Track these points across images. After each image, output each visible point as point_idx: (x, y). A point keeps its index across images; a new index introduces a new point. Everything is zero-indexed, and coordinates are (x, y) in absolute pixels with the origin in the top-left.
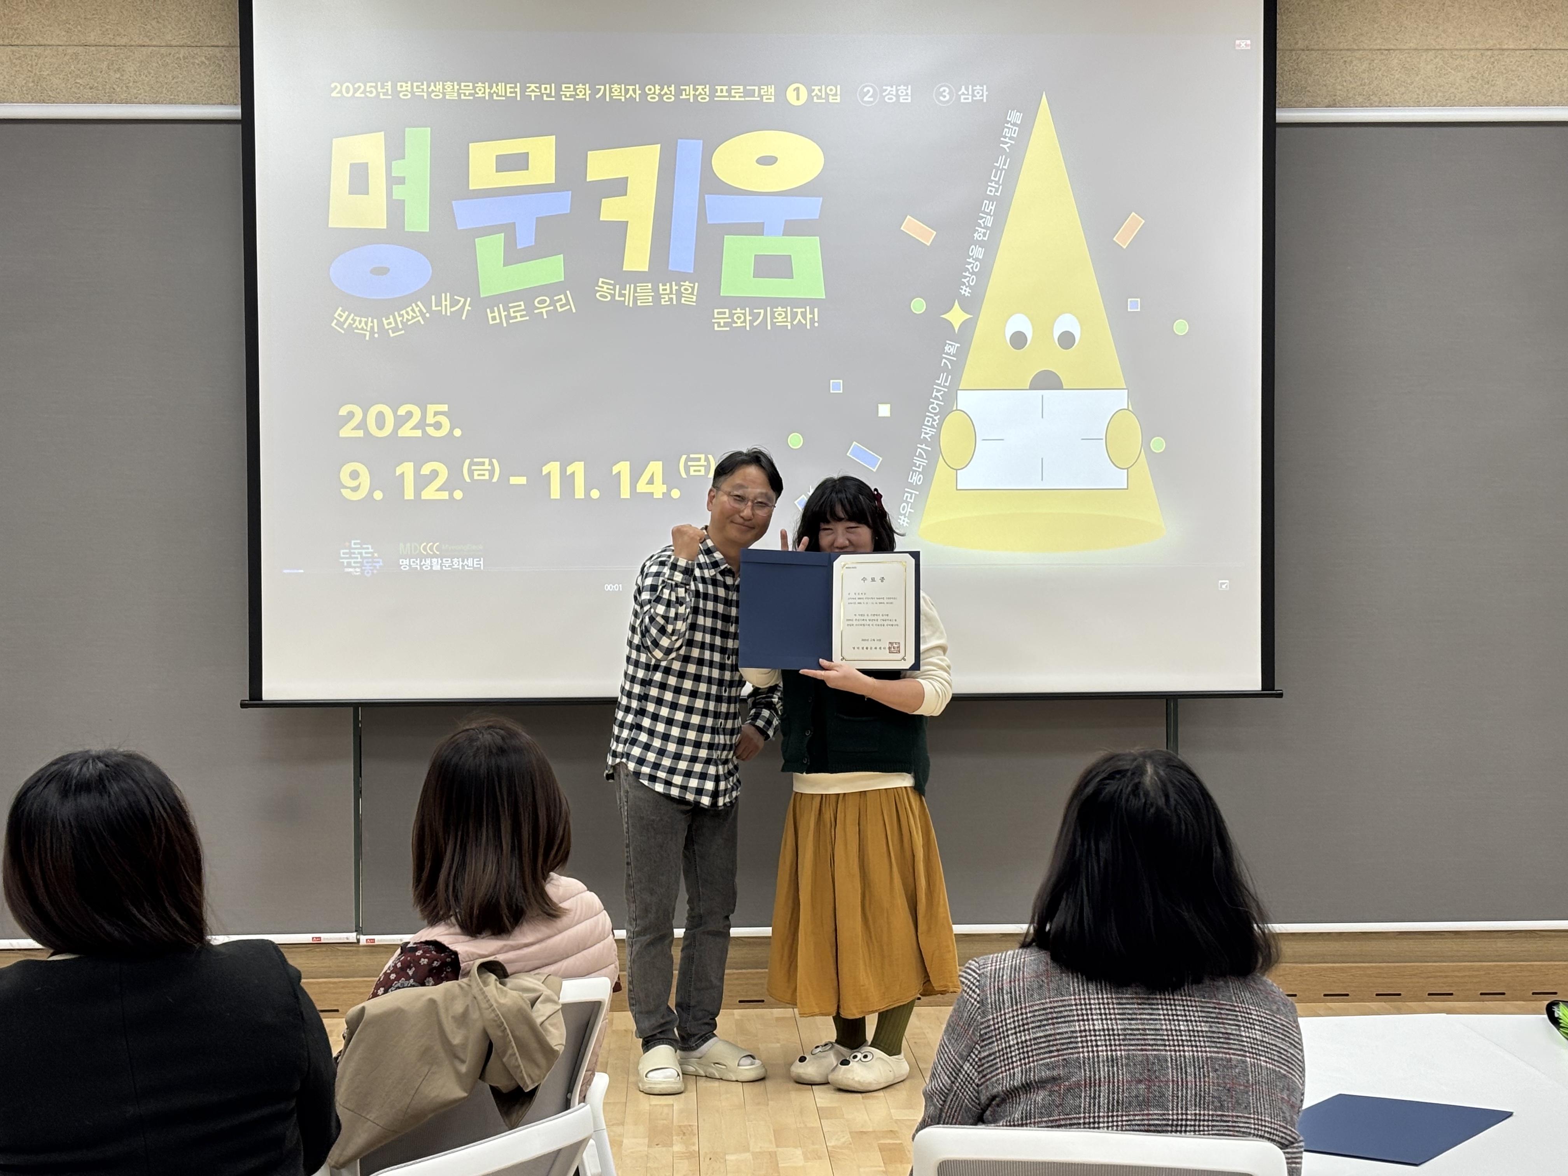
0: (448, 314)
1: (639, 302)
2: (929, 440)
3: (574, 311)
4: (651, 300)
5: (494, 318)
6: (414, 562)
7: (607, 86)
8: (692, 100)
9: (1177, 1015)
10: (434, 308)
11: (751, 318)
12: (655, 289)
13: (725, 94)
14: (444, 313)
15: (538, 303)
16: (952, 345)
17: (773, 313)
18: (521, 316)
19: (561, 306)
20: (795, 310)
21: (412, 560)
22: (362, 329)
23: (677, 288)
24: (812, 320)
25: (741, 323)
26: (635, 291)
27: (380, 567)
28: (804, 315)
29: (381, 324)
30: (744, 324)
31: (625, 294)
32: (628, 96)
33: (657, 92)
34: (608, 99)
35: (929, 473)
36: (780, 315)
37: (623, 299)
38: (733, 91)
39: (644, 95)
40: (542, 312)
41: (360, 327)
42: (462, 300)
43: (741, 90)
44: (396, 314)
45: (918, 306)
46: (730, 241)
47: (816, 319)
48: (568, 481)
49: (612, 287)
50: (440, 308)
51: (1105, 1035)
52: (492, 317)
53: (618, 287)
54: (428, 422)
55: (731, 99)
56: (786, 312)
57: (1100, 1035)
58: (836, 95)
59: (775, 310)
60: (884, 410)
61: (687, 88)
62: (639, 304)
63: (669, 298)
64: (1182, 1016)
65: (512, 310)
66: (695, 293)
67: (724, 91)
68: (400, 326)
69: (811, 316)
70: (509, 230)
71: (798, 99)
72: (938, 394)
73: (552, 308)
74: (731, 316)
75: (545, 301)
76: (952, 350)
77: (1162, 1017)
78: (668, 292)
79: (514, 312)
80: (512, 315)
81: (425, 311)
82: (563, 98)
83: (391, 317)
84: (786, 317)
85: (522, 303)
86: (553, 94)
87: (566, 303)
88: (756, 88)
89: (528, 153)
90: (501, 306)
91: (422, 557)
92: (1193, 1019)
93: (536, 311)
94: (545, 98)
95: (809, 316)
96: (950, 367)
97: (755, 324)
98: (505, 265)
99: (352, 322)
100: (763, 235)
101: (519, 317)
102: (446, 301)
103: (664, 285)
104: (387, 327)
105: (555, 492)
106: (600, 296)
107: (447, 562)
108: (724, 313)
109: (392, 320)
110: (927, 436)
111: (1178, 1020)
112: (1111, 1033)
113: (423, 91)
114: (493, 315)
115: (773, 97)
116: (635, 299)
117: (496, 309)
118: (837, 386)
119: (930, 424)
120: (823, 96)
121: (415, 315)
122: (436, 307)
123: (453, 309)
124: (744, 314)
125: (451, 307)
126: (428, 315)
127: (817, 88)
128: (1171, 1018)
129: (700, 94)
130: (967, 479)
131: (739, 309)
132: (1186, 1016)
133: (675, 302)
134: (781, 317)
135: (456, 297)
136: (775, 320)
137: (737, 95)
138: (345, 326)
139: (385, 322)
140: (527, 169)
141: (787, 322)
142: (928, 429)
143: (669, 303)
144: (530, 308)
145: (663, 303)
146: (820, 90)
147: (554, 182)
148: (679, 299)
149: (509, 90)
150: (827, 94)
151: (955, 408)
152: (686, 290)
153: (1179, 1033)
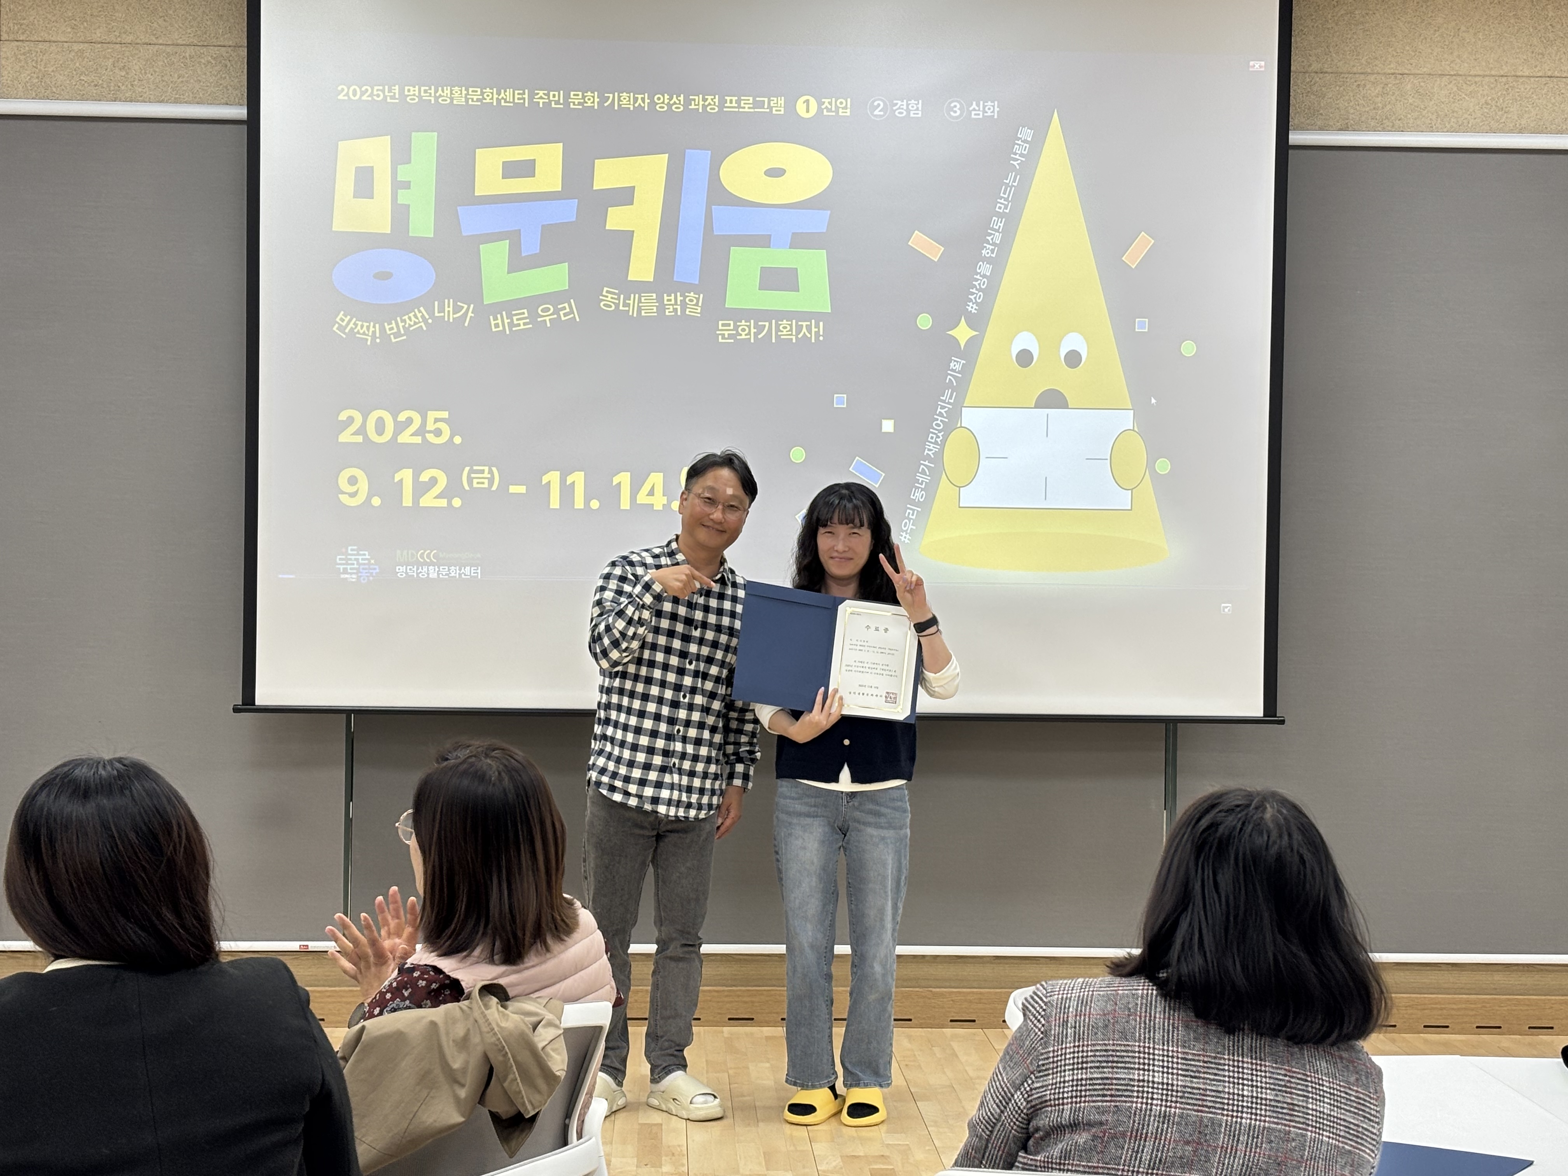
0: (451, 320)
1: (643, 312)
2: (933, 456)
3: (578, 320)
4: (655, 310)
5: (497, 326)
6: (410, 570)
7: (616, 94)
8: (701, 110)
9: (1243, 1079)
10: (437, 314)
11: (755, 330)
12: (660, 299)
13: (734, 104)
14: (447, 320)
15: (542, 311)
16: (957, 362)
17: (777, 326)
18: (525, 324)
19: (565, 315)
20: (800, 323)
21: (408, 568)
22: (364, 334)
23: (682, 298)
24: (817, 333)
25: (746, 335)
26: (640, 301)
27: (377, 574)
28: (809, 328)
29: (383, 330)
30: (748, 337)
31: (629, 304)
32: (636, 105)
33: (666, 101)
34: (616, 108)
35: (931, 489)
36: (785, 328)
37: (627, 308)
38: (742, 102)
39: (652, 104)
40: (545, 321)
41: (361, 331)
42: (466, 306)
43: (751, 101)
44: (399, 319)
45: (925, 322)
46: (737, 254)
47: (821, 333)
48: (567, 491)
49: (616, 297)
50: (442, 314)
51: (1163, 1089)
52: (495, 324)
53: (622, 296)
54: (428, 429)
55: (741, 110)
56: (791, 325)
57: (1158, 1089)
58: (846, 108)
59: (780, 322)
60: (888, 426)
61: (696, 98)
62: (643, 314)
63: (674, 309)
64: (1248, 1080)
65: (515, 318)
66: (700, 304)
67: (734, 102)
68: (403, 332)
69: (816, 329)
70: (514, 238)
71: (808, 111)
72: (943, 411)
73: (555, 316)
74: (736, 328)
75: (549, 309)
76: (957, 367)
77: (1227, 1079)
78: (673, 302)
79: (518, 320)
80: (515, 322)
81: (427, 317)
82: (572, 106)
83: (393, 322)
84: (791, 330)
85: (525, 311)
86: (561, 101)
87: (569, 311)
88: (766, 100)
89: (534, 160)
90: (504, 313)
91: (420, 564)
92: (1259, 1084)
93: (539, 319)
94: (553, 105)
95: (814, 330)
96: (955, 384)
97: (760, 336)
98: (508, 273)
99: (354, 326)
100: (769, 247)
101: (522, 324)
102: (449, 307)
103: (669, 295)
104: (389, 333)
105: (555, 502)
106: (604, 305)
107: (444, 570)
108: (729, 325)
109: (394, 325)
110: (930, 453)
111: (1243, 1085)
112: (1170, 1087)
113: (430, 96)
114: (496, 322)
115: (782, 109)
116: (640, 309)
117: (499, 316)
118: (840, 401)
119: (933, 441)
120: (833, 109)
121: (417, 321)
122: (439, 312)
123: (456, 316)
124: (749, 327)
125: (454, 314)
126: (430, 321)
127: (827, 101)
128: (1236, 1081)
129: (710, 104)
130: (970, 496)
131: (743, 321)
132: (1252, 1080)
133: (679, 313)
134: (786, 329)
135: (460, 304)
136: (779, 333)
137: (747, 106)
138: (347, 331)
139: (387, 327)
140: (534, 176)
141: (791, 335)
142: (932, 445)
143: (673, 314)
144: (533, 316)
145: (667, 314)
146: (830, 103)
147: (560, 189)
148: (683, 310)
149: (517, 96)
150: (837, 108)
151: (959, 425)
152: (691, 301)
153: (1240, 1098)
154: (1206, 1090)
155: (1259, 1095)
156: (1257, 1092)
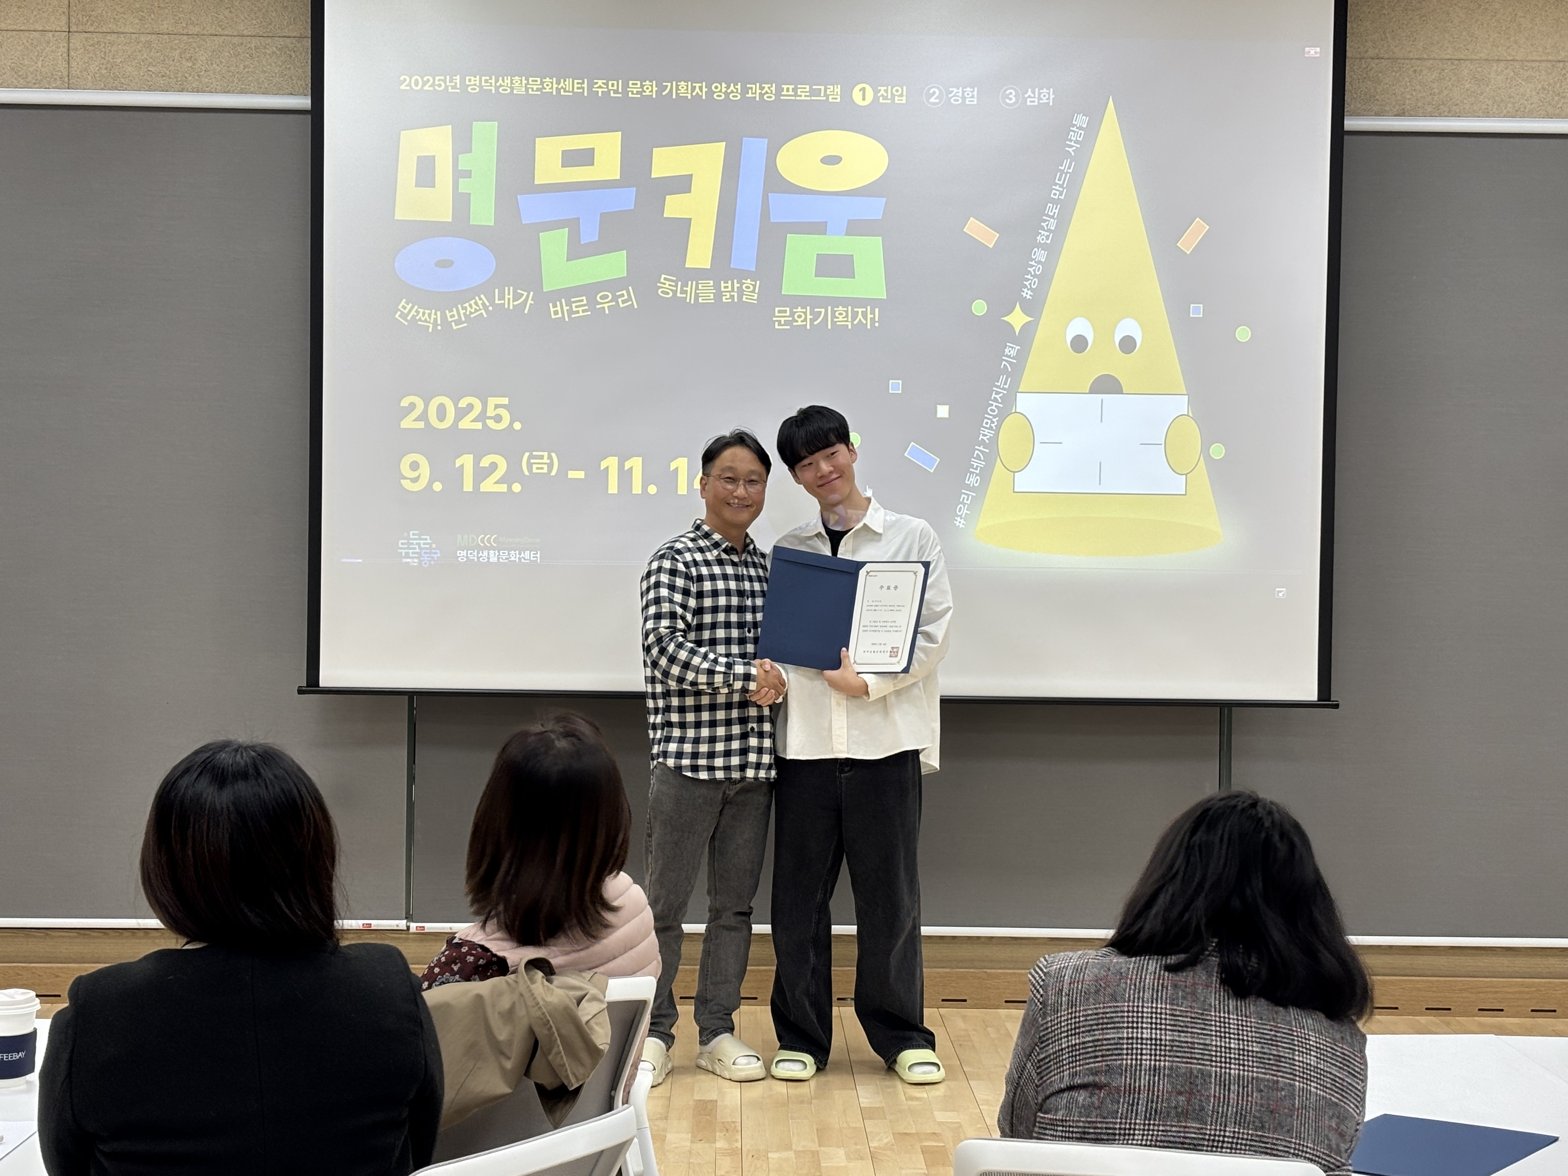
0: (511, 308)
1: (700, 299)
2: (987, 442)
3: (636, 307)
4: (712, 297)
5: (556, 313)
6: (471, 554)
7: (674, 83)
8: (758, 99)
10: (497, 302)
11: (811, 317)
12: (717, 286)
13: (791, 93)
14: (506, 306)
15: (601, 298)
16: (1012, 348)
17: (833, 312)
18: (583, 311)
19: (624, 302)
20: (855, 310)
21: (469, 552)
22: (426, 321)
23: (739, 285)
24: (873, 319)
25: (802, 321)
26: (697, 288)
27: (438, 557)
28: (864, 315)
29: (444, 316)
30: (805, 323)
31: (687, 291)
32: (694, 94)
33: (724, 90)
34: (674, 97)
35: (986, 474)
36: (840, 314)
37: (684, 295)
38: (799, 90)
39: (710, 93)
40: (604, 307)
41: (423, 319)
42: (526, 294)
43: (808, 90)
44: (459, 306)
45: (980, 308)
46: (792, 240)
47: (877, 319)
48: (625, 476)
49: (673, 284)
50: (503, 302)
51: (1151, 1044)
52: (554, 311)
53: (680, 283)
54: (488, 414)
55: (797, 98)
56: (847, 312)
57: (1146, 1044)
59: (835, 309)
60: (943, 411)
61: (754, 86)
62: (700, 301)
63: (730, 295)
65: (574, 305)
66: (757, 291)
67: (791, 90)
68: (463, 319)
69: (872, 316)
70: (573, 226)
71: (864, 99)
72: (997, 397)
73: (614, 303)
74: (792, 314)
75: (607, 297)
76: (1012, 352)
77: (1214, 1033)
78: (730, 289)
79: (576, 307)
80: (575, 309)
81: (488, 304)
82: (630, 95)
83: (454, 309)
84: (847, 316)
85: (584, 298)
86: (620, 90)
87: (628, 298)
88: (822, 88)
89: (594, 149)
90: (563, 300)
91: (481, 549)
93: (598, 307)
94: (612, 95)
95: (869, 316)
96: (1010, 370)
98: (568, 260)
99: (415, 314)
100: (825, 234)
101: (581, 311)
102: (509, 294)
103: (726, 282)
104: (450, 319)
105: (613, 488)
106: (662, 292)
107: (504, 554)
108: (785, 311)
109: (455, 312)
110: (985, 438)
111: (1230, 1038)
112: (1158, 1042)
113: (491, 85)
114: (555, 309)
115: (839, 97)
116: (697, 296)
117: (558, 303)
118: (895, 386)
119: (988, 426)
120: (889, 97)
121: (478, 308)
122: (499, 300)
123: (515, 303)
124: (805, 313)
125: (513, 302)
126: (490, 308)
127: (883, 88)
128: (1223, 1035)
129: (767, 93)
130: (1023, 481)
131: (799, 308)
133: (736, 300)
134: (842, 316)
135: (519, 291)
136: (835, 320)
137: (803, 94)
138: (409, 318)
139: (448, 314)
140: (593, 164)
141: (847, 321)
142: (987, 430)
143: (730, 300)
144: (592, 302)
145: (724, 300)
146: (886, 91)
147: (618, 178)
148: (740, 296)
149: (576, 86)
150: (893, 95)
151: (1013, 411)
152: (748, 287)
153: (1228, 1051)
154: (1193, 1043)
155: (1246, 1048)
156: (1244, 1045)
